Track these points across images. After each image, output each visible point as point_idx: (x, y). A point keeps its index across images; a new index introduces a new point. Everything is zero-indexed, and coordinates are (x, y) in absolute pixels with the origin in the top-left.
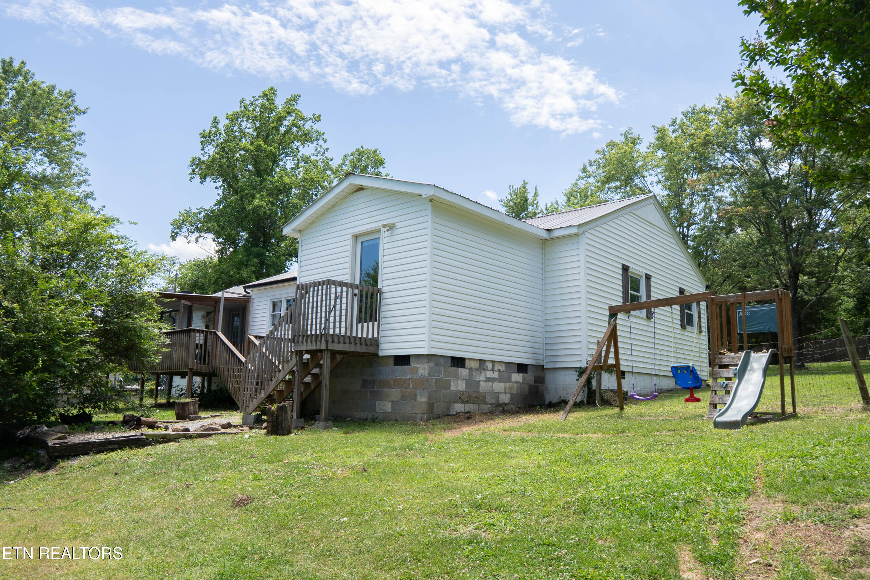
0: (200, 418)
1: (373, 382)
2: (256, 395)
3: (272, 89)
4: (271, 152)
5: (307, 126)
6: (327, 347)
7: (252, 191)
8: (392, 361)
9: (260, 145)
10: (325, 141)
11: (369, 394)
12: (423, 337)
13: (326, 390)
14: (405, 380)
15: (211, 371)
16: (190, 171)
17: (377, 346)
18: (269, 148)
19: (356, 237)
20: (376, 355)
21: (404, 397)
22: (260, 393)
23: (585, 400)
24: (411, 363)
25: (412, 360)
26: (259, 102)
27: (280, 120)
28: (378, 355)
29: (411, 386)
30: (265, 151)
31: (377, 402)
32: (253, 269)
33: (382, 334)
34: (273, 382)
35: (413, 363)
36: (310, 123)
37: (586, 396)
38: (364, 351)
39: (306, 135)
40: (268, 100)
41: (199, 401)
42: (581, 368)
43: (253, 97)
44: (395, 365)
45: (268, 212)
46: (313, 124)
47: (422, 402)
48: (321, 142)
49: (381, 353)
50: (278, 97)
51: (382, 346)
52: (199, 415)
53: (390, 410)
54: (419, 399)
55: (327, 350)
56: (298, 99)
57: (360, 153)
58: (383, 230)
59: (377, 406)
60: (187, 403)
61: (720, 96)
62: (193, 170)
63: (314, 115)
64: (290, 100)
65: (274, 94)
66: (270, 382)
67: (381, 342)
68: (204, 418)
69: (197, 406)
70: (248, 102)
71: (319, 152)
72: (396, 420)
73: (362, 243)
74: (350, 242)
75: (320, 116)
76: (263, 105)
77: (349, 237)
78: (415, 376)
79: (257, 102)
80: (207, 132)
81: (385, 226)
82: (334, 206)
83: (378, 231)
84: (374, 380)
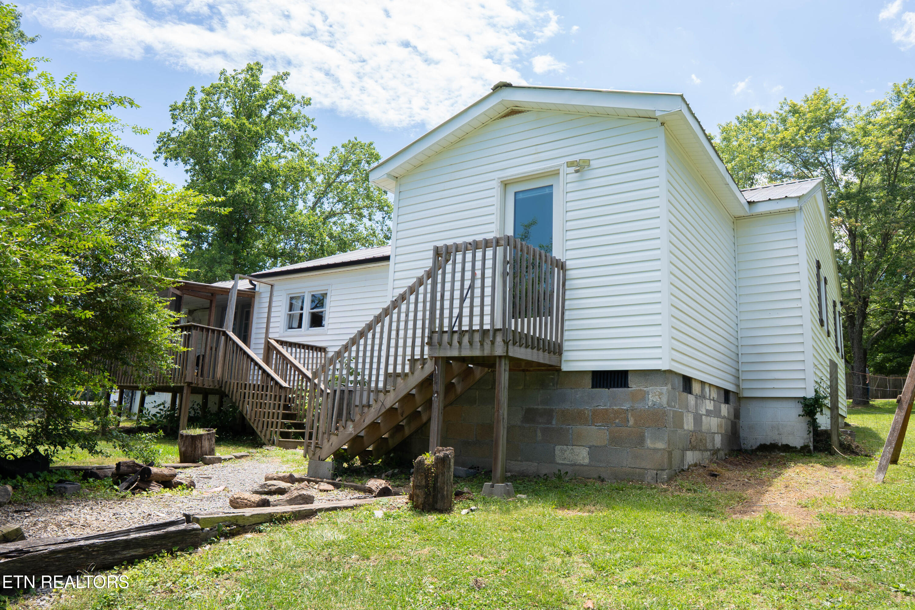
0: (219, 460)
1: (549, 414)
2: (337, 429)
3: (258, 64)
4: (257, 133)
5: (295, 110)
6: (507, 352)
7: (231, 176)
8: (588, 381)
9: (244, 124)
10: (314, 128)
11: (539, 434)
12: (657, 341)
13: (504, 428)
14: (617, 413)
15: (217, 387)
16: (155, 149)
17: (560, 354)
18: (254, 129)
19: (505, 184)
20: (556, 370)
21: (615, 440)
22: (345, 427)
23: (811, 445)
24: (630, 384)
25: (631, 379)
26: (242, 76)
27: (266, 98)
28: (560, 370)
29: (631, 422)
30: (250, 131)
31: (558, 448)
32: (229, 267)
33: (567, 335)
34: (372, 410)
35: (634, 385)
36: (298, 106)
37: (812, 439)
38: (547, 362)
39: (295, 119)
40: (252, 76)
41: (217, 433)
42: (804, 398)
43: (235, 70)
44: (593, 387)
45: (252, 200)
46: (301, 108)
47: (656, 450)
48: (309, 129)
49: (565, 367)
50: (264, 75)
51: (566, 356)
52: (218, 455)
53: (587, 461)
54: (649, 443)
55: (507, 357)
56: (287, 78)
57: (352, 147)
58: (564, 170)
59: (557, 452)
60: (201, 436)
61: (785, 99)
62: (160, 148)
63: (303, 97)
64: (277, 78)
65: (259, 70)
66: (366, 410)
67: (565, 348)
68: (225, 460)
69: (214, 440)
70: (228, 74)
71: (306, 142)
72: (602, 480)
73: (516, 193)
74: (497, 192)
75: (310, 99)
76: (246, 80)
77: (495, 184)
78: (639, 406)
79: (239, 76)
80: (180, 104)
81: (570, 164)
82: (461, 140)
83: (555, 173)
84: (552, 411)
